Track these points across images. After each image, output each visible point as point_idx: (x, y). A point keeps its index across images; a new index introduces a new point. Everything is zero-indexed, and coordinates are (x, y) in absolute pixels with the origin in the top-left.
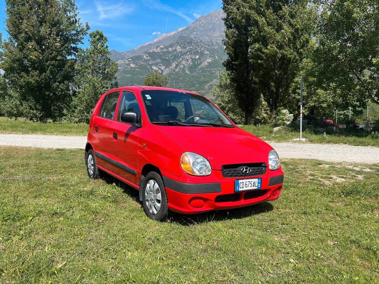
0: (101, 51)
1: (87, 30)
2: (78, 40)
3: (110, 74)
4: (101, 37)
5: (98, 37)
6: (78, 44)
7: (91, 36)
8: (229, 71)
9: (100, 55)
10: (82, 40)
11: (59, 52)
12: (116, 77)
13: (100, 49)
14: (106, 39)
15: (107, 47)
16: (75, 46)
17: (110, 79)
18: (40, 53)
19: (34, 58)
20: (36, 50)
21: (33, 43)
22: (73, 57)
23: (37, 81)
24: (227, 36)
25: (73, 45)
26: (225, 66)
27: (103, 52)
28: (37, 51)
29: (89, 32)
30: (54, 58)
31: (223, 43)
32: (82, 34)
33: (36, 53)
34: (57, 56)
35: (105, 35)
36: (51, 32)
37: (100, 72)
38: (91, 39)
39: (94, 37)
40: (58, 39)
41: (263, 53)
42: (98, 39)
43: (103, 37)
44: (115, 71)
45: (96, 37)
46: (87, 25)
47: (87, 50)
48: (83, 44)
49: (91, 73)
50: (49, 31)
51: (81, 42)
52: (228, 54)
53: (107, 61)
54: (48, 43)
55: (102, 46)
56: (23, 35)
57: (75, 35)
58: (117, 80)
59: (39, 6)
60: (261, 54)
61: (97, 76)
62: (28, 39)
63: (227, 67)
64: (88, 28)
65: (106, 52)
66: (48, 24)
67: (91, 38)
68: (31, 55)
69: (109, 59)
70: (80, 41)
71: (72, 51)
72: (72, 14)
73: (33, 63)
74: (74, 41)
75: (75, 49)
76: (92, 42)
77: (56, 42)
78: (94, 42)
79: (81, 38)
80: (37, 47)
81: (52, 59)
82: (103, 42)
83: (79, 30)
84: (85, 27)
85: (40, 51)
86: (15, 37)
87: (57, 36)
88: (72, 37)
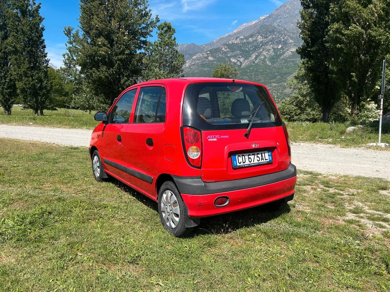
0: (168, 43)
1: (156, 23)
2: (147, 33)
3: (177, 67)
4: (168, 29)
5: (165, 29)
6: (147, 37)
7: (158, 28)
8: (304, 58)
9: (167, 47)
10: (151, 33)
11: (128, 47)
12: (183, 70)
13: (167, 41)
14: (174, 31)
15: (175, 39)
16: (145, 39)
18: (109, 48)
19: (103, 53)
20: (104, 45)
21: (102, 39)
22: (143, 51)
23: (106, 77)
24: (303, 17)
25: (142, 39)
26: (299, 53)
27: (171, 44)
28: (106, 46)
29: (158, 24)
30: (122, 53)
31: (298, 25)
32: (152, 27)
33: (105, 48)
34: (125, 50)
35: (173, 27)
36: (120, 25)
37: (167, 65)
38: (159, 32)
39: (162, 29)
40: (126, 33)
41: (343, 35)
42: (166, 31)
43: (171, 28)
44: (182, 64)
45: (164, 29)
46: (157, 18)
47: (155, 43)
48: (152, 36)
49: (158, 66)
50: (118, 25)
51: (150, 34)
52: (303, 38)
53: (174, 53)
54: (117, 37)
55: (169, 38)
56: (94, 31)
57: (144, 28)
58: (184, 72)
60: (341, 36)
61: (164, 69)
62: (99, 35)
63: (301, 55)
64: (158, 21)
65: (173, 44)
66: (116, 18)
67: (159, 30)
68: (100, 51)
69: (177, 51)
70: (149, 34)
71: (142, 45)
72: (142, 7)
73: (104, 57)
74: (144, 35)
75: (145, 43)
76: (159, 34)
77: (125, 36)
78: (162, 34)
79: (150, 30)
80: (106, 42)
81: (120, 54)
82: (171, 33)
83: (149, 23)
84: (154, 20)
85: (109, 46)
86: (87, 33)
87: (126, 30)
88: (142, 30)
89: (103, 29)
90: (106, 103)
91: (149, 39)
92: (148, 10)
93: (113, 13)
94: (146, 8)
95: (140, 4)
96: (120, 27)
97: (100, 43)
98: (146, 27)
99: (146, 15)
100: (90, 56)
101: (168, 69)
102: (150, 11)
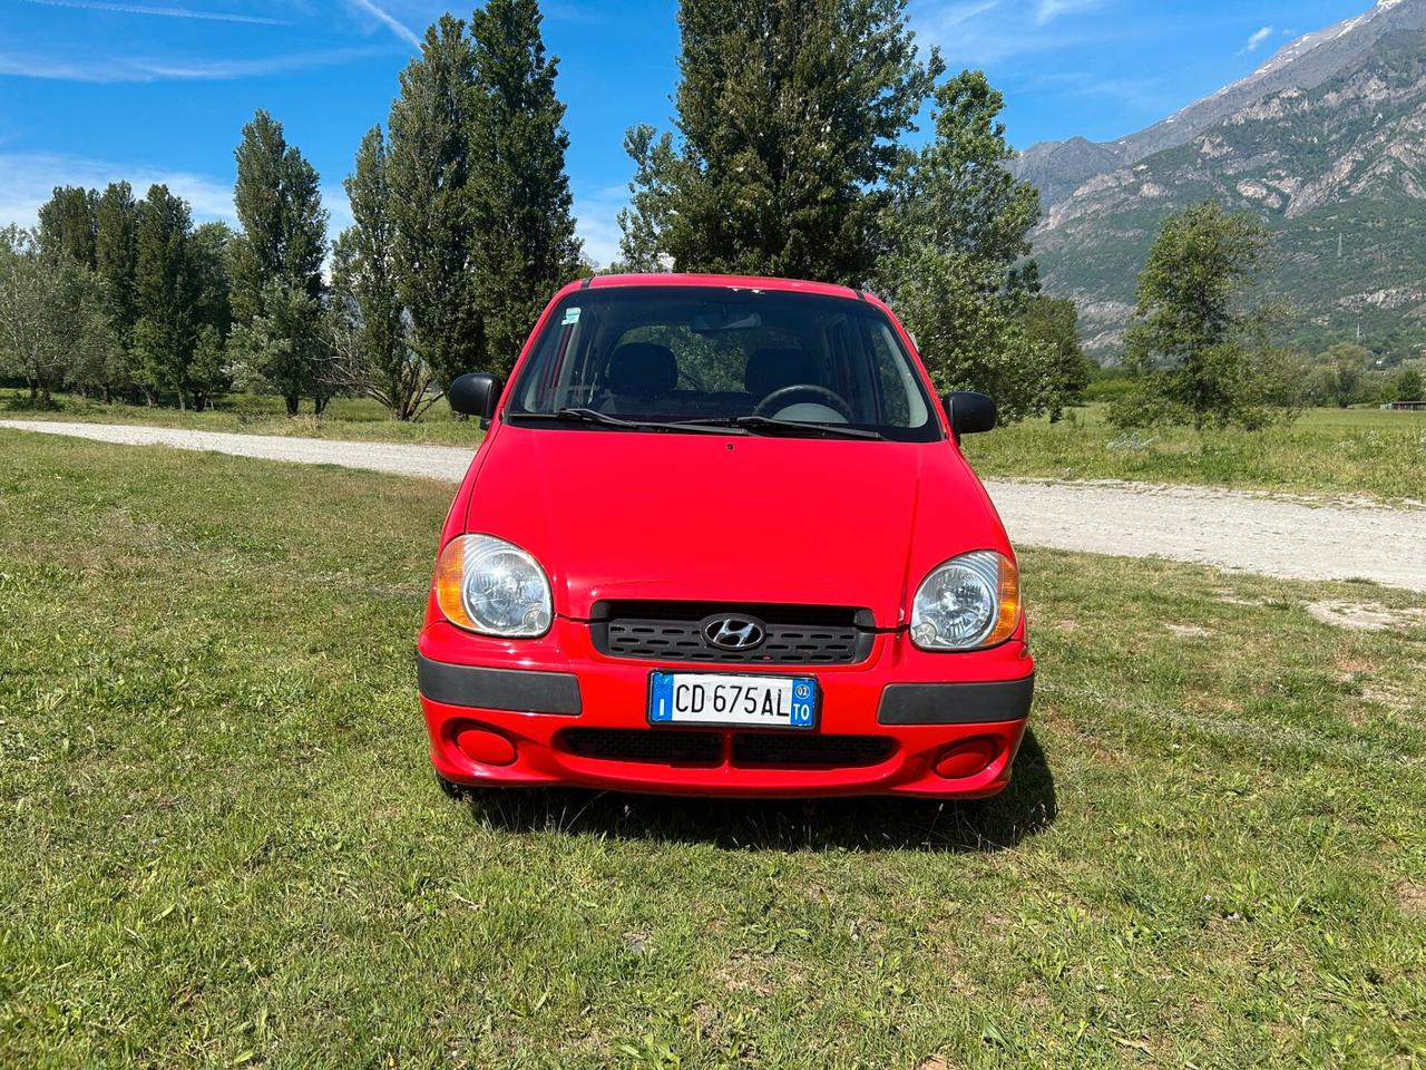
0: (974, 151)
1: (932, 79)
2: (899, 119)
3: (1005, 236)
5: (962, 100)
6: (898, 134)
7: (940, 98)
9: (971, 165)
10: (913, 119)
11: (828, 175)
12: (1030, 246)
13: (970, 142)
14: (997, 102)
15: (1000, 130)
16: (888, 143)
17: (1008, 256)
18: (768, 186)
19: (748, 204)
20: (756, 178)
21: (750, 154)
22: (881, 185)
25: (881, 142)
27: (985, 154)
28: (760, 180)
29: (940, 82)
30: (809, 199)
32: (916, 95)
33: (755, 189)
34: (818, 189)
35: (992, 86)
36: (807, 104)
37: (970, 228)
38: (939, 112)
39: (953, 102)
40: (825, 128)
42: (967, 107)
43: (984, 94)
44: (1024, 222)
45: (959, 99)
46: (935, 59)
47: (925, 154)
48: (917, 129)
49: (935, 238)
50: (799, 104)
51: (910, 124)
53: (997, 184)
54: (796, 148)
55: (980, 130)
56: (722, 131)
57: (887, 102)
58: (1034, 254)
59: (776, 24)
61: (956, 247)
62: (737, 143)
64: (938, 67)
65: (994, 152)
66: (798, 81)
67: (941, 106)
68: (740, 197)
69: (1007, 177)
70: (904, 124)
71: (879, 164)
72: (885, 28)
73: (747, 220)
74: (886, 127)
75: (888, 155)
76: (941, 121)
77: (819, 140)
78: (951, 120)
79: (910, 109)
80: (761, 168)
81: (803, 203)
82: (985, 112)
83: (904, 83)
84: (926, 68)
85: (768, 179)
86: (701, 140)
87: (823, 116)
88: (880, 111)
89: (750, 121)
91: (906, 140)
92: (902, 36)
93: (786, 65)
94: (898, 29)
95: (876, 18)
96: (805, 109)
97: (741, 169)
98: (895, 98)
99: (897, 52)
100: (710, 219)
101: (973, 243)
102: (911, 36)
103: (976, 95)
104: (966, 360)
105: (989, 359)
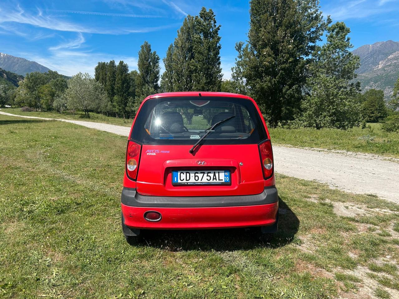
0: (339, 46)
1: (328, 25)
2: (316, 37)
3: (348, 71)
5: (336, 30)
6: (316, 42)
7: (329, 30)
9: (338, 50)
10: (321, 37)
11: (292, 55)
12: (356, 75)
13: (337, 43)
14: (348, 31)
15: (348, 39)
16: (313, 44)
17: (350, 78)
18: (274, 58)
19: (267, 63)
20: (269, 56)
21: (268, 49)
22: (310, 57)
23: (269, 87)
25: (311, 44)
27: (342, 46)
28: (271, 56)
29: (330, 25)
30: (286, 61)
32: (322, 30)
33: (269, 59)
34: (289, 59)
35: (347, 26)
36: (286, 34)
37: (337, 69)
39: (333, 31)
40: (291, 41)
42: (338, 33)
43: (344, 28)
46: (329, 19)
47: (323, 47)
48: (322, 40)
49: (325, 72)
50: (284, 34)
54: (282, 47)
56: (260, 43)
57: (313, 32)
58: (358, 79)
59: (277, 11)
62: (264, 46)
64: (329, 21)
65: (346, 46)
66: (284, 27)
67: (329, 33)
68: (265, 61)
69: (350, 53)
70: (318, 39)
71: (310, 51)
72: (312, 11)
73: (267, 68)
74: (312, 40)
75: (313, 48)
76: (329, 37)
77: (289, 44)
78: (332, 37)
79: (320, 34)
80: (271, 52)
81: (284, 63)
82: (344, 34)
83: (319, 26)
84: (326, 22)
85: (273, 56)
86: (255, 46)
87: (291, 38)
88: (311, 35)
89: (269, 40)
90: (267, 113)
91: (318, 43)
92: (319, 13)
93: (280, 23)
94: (317, 11)
95: (310, 8)
96: (285, 35)
97: (265, 53)
98: (316, 31)
99: (317, 18)
100: (255, 68)
101: (337, 74)
102: (321, 13)
103: (341, 29)
104: (333, 109)
105: (341, 109)
